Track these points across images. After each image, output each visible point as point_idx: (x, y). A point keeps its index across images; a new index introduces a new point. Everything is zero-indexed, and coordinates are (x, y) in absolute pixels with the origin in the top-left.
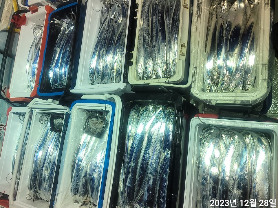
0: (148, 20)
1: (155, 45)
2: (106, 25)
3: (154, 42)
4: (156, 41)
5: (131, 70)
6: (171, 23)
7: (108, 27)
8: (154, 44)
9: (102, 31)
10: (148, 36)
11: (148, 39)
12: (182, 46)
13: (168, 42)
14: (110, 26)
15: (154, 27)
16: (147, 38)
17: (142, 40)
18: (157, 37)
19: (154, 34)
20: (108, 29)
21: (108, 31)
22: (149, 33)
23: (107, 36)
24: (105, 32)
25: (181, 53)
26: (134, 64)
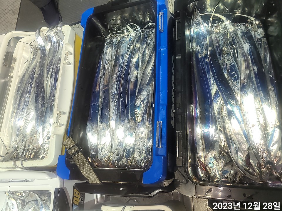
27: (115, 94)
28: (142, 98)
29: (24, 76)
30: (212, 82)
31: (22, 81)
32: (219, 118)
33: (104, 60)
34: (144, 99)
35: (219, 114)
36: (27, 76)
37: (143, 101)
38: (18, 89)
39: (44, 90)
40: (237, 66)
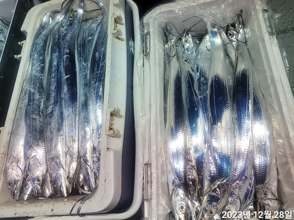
0: (43, 62)
1: (52, 113)
3: (52, 106)
4: (56, 103)
6: (89, 66)
8: (50, 110)
10: (39, 92)
11: (39, 99)
12: (112, 115)
13: (83, 105)
15: (53, 75)
16: (37, 96)
17: (26, 101)
18: (57, 94)
19: (53, 87)
22: (41, 86)
25: (112, 132)
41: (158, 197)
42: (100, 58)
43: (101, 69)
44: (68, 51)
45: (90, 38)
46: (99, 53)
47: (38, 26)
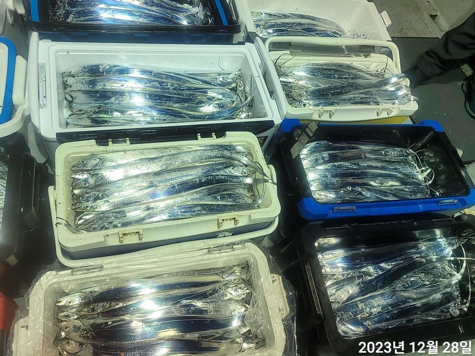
2: (193, 85)
5: (88, 146)
7: (189, 89)
9: (180, 80)
14: (192, 93)
20: (183, 90)
21: (181, 90)
23: (168, 89)
24: (177, 84)
25: (121, 236)
26: (102, 148)
27: (358, 165)
28: (364, 193)
29: (354, 68)
30: (393, 264)
31: (349, 67)
32: (360, 272)
33: (387, 150)
34: (363, 195)
35: (363, 272)
36: (354, 71)
37: (360, 193)
38: (340, 65)
39: (347, 92)
40: (416, 287)
41: (73, 280)
42: (194, 211)
43: (182, 215)
44: (203, 181)
45: (219, 198)
46: (200, 210)
47: (234, 144)
